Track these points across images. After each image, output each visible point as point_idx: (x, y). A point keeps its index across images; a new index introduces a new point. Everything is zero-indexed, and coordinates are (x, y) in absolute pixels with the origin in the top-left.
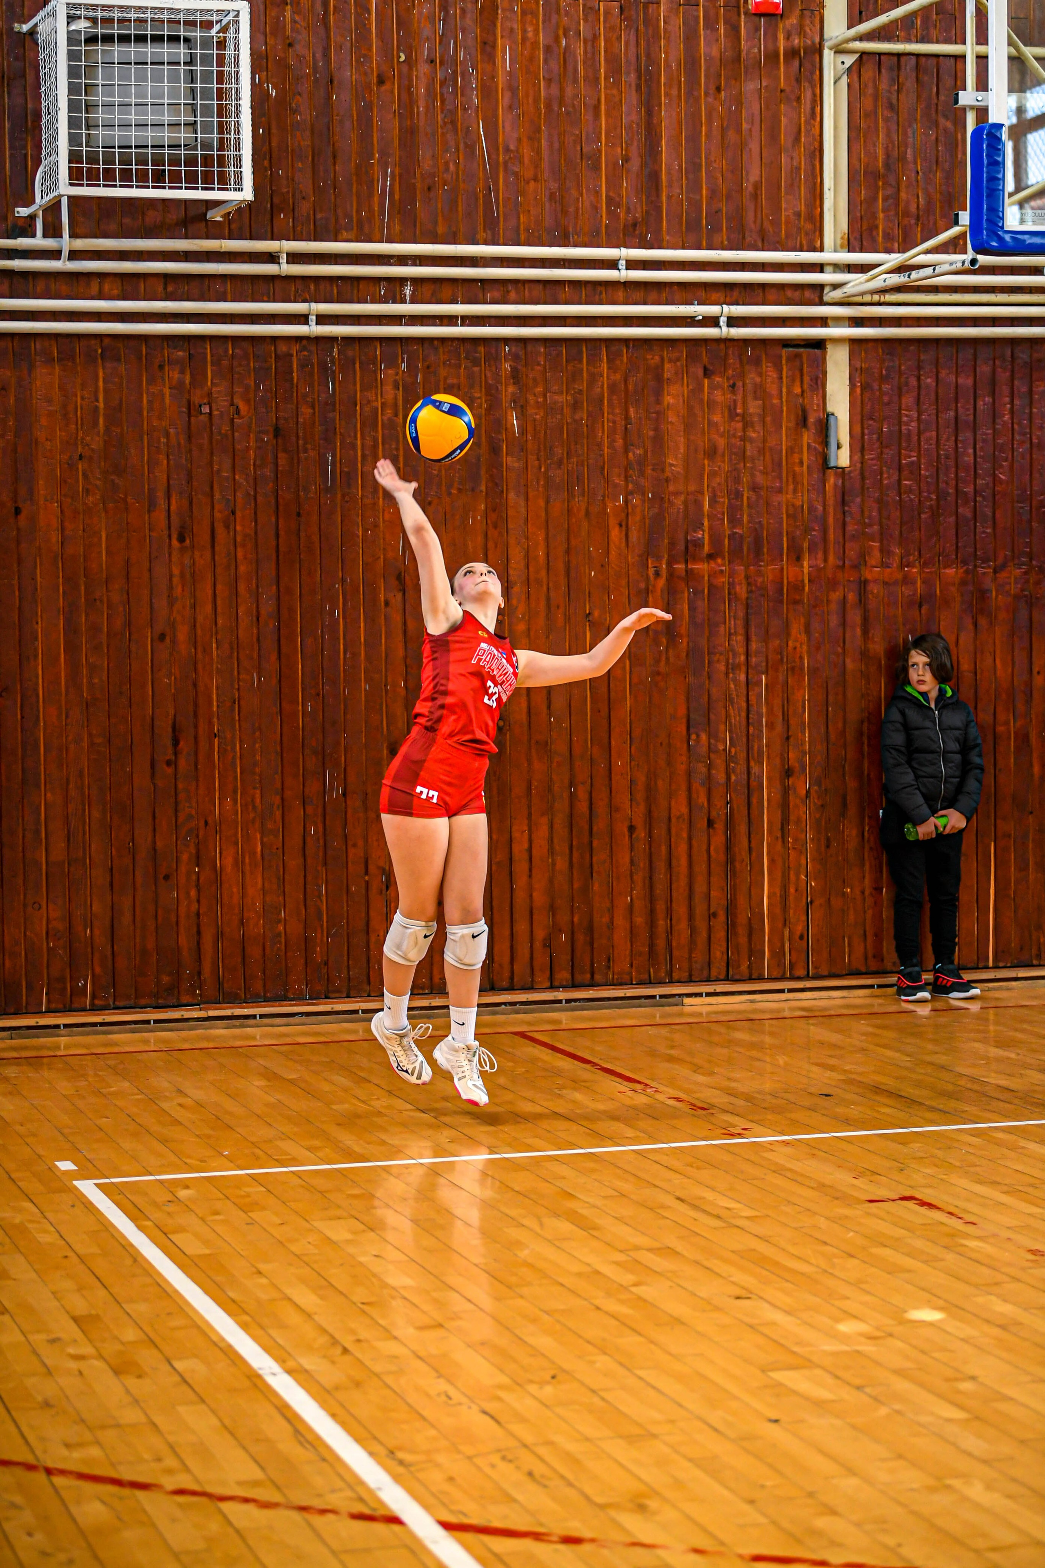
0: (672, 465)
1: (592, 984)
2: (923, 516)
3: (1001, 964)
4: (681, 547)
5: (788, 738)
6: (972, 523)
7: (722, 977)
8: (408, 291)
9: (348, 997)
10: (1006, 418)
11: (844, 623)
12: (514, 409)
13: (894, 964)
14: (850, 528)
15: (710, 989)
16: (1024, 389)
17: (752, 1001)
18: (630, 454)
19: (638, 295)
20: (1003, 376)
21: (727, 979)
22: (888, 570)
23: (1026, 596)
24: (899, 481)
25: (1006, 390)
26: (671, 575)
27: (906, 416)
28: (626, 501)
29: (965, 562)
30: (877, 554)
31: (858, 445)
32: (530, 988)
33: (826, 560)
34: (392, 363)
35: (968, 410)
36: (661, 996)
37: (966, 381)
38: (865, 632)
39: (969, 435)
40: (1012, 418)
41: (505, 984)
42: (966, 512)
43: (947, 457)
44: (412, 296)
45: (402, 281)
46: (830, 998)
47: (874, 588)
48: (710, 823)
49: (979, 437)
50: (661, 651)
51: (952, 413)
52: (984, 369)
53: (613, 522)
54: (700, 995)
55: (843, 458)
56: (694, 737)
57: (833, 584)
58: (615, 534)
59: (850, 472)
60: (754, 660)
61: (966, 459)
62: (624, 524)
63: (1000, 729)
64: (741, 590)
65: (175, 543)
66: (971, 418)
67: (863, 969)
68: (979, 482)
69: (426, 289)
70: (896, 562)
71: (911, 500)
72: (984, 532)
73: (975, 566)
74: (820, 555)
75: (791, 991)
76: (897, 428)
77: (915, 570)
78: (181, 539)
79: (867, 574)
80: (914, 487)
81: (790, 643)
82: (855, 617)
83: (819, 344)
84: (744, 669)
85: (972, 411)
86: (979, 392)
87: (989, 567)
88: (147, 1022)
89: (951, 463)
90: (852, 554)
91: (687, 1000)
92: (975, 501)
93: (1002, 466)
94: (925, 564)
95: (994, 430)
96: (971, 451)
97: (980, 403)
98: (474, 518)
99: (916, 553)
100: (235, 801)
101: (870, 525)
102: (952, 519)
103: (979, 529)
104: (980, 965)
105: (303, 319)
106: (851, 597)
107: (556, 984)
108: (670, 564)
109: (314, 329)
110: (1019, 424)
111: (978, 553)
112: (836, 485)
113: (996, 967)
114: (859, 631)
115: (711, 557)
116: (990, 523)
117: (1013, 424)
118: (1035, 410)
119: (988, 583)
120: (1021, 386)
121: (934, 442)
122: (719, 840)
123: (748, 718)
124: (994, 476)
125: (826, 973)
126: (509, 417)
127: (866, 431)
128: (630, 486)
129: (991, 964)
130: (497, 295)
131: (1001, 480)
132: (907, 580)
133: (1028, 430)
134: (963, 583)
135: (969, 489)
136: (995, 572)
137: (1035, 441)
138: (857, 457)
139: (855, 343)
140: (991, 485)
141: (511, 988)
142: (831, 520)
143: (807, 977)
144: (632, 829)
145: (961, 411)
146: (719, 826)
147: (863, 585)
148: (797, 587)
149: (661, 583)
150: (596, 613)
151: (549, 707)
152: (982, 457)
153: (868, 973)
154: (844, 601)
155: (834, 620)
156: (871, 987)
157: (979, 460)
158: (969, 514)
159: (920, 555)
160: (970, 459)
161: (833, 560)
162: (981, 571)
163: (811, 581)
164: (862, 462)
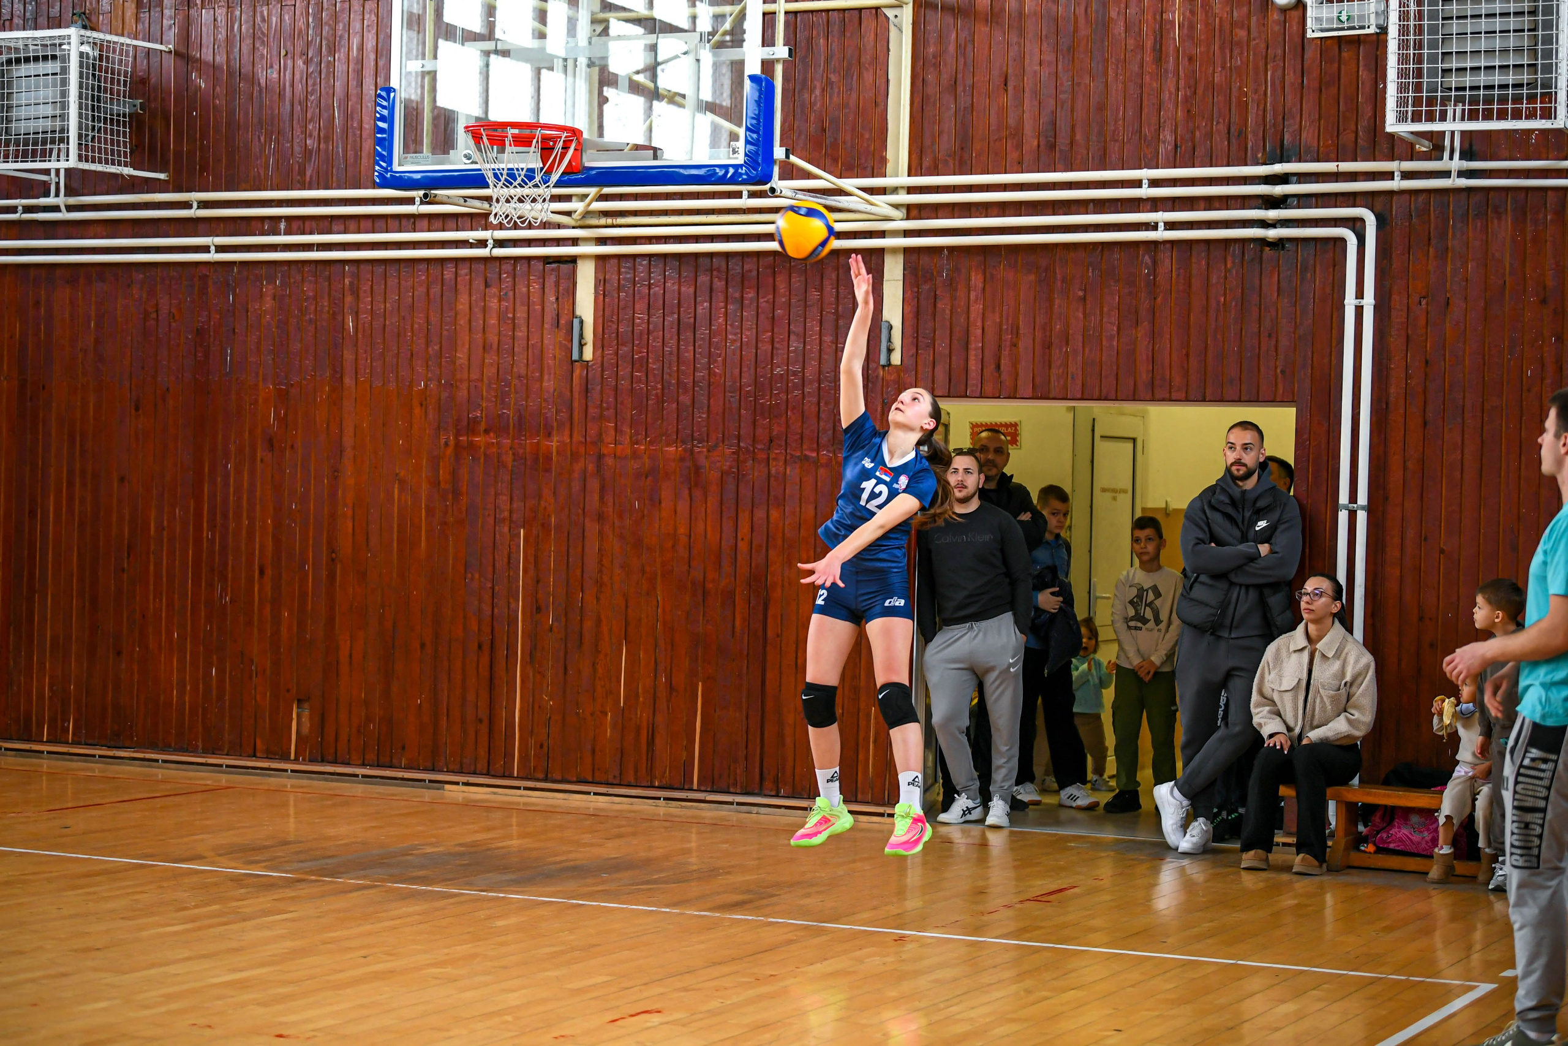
0: (460, 358)
1: (391, 766)
2: (650, 402)
3: (703, 788)
4: (465, 423)
5: (538, 582)
6: (691, 409)
7: (485, 772)
8: (283, 226)
9: (227, 755)
10: (721, 320)
11: (584, 489)
12: (351, 314)
13: (615, 777)
14: (593, 411)
15: (465, 779)
16: (737, 295)
17: (495, 793)
18: (430, 349)
19: (438, 223)
20: (719, 284)
21: (488, 774)
22: (621, 446)
23: (734, 472)
24: (631, 373)
25: (721, 297)
26: (457, 444)
27: (639, 318)
28: (426, 386)
29: (683, 442)
30: (611, 432)
31: (600, 342)
32: (347, 764)
33: (571, 436)
34: (271, 280)
35: (689, 314)
36: (430, 781)
37: (688, 290)
38: (602, 498)
39: (690, 335)
40: (726, 321)
41: (330, 758)
42: (686, 399)
43: (671, 353)
44: (285, 230)
45: (278, 219)
46: (555, 799)
47: (610, 461)
48: (480, 647)
49: (697, 336)
50: (447, 506)
51: (676, 316)
52: (703, 279)
53: (415, 402)
54: (457, 783)
55: (588, 354)
56: (469, 575)
57: (575, 456)
58: (417, 411)
59: (593, 365)
60: (515, 516)
61: (686, 354)
62: (424, 403)
63: (710, 586)
64: (509, 459)
65: (133, 411)
66: (691, 320)
68: (697, 374)
69: (295, 225)
70: (626, 440)
71: (641, 389)
72: (700, 417)
73: (693, 446)
74: (567, 433)
75: (526, 789)
76: (630, 329)
77: (643, 447)
78: (137, 409)
79: (604, 451)
80: (644, 378)
81: (542, 503)
82: (594, 484)
83: (573, 260)
84: (507, 523)
85: (692, 315)
86: (699, 299)
87: (703, 447)
88: (94, 756)
89: (675, 359)
90: (593, 432)
91: (447, 787)
92: (694, 390)
93: (716, 361)
94: (650, 443)
95: (710, 330)
96: (691, 348)
97: (699, 308)
98: (321, 397)
99: (643, 433)
100: (161, 600)
101: (608, 409)
102: (674, 406)
103: (696, 414)
104: (686, 787)
105: (206, 249)
106: (591, 467)
107: (366, 762)
108: (457, 436)
109: (213, 256)
110: (731, 325)
111: (695, 435)
112: (581, 375)
113: (698, 790)
114: (596, 497)
115: (486, 431)
116: (705, 409)
117: (726, 325)
118: (744, 313)
119: (703, 461)
120: (733, 292)
121: (660, 340)
122: (485, 660)
123: (509, 563)
124: (709, 369)
125: (559, 778)
126: (346, 320)
127: (606, 331)
128: (430, 375)
129: (695, 787)
130: (342, 228)
131: (715, 374)
132: (635, 455)
133: (739, 331)
134: (682, 459)
135: (689, 381)
136: (708, 451)
137: (745, 340)
138: (599, 352)
139: (600, 259)
140: (707, 377)
141: (335, 762)
142: (576, 404)
143: (546, 780)
144: (423, 646)
145: (682, 315)
146: (486, 648)
147: (600, 457)
148: (548, 458)
149: (450, 451)
150: (402, 474)
151: (368, 545)
152: (700, 353)
153: (593, 783)
154: (585, 470)
155: (576, 487)
156: (588, 793)
157: (697, 356)
158: (689, 403)
159: (646, 436)
160: (689, 355)
161: (578, 437)
162: (697, 450)
163: (558, 453)
164: (603, 357)
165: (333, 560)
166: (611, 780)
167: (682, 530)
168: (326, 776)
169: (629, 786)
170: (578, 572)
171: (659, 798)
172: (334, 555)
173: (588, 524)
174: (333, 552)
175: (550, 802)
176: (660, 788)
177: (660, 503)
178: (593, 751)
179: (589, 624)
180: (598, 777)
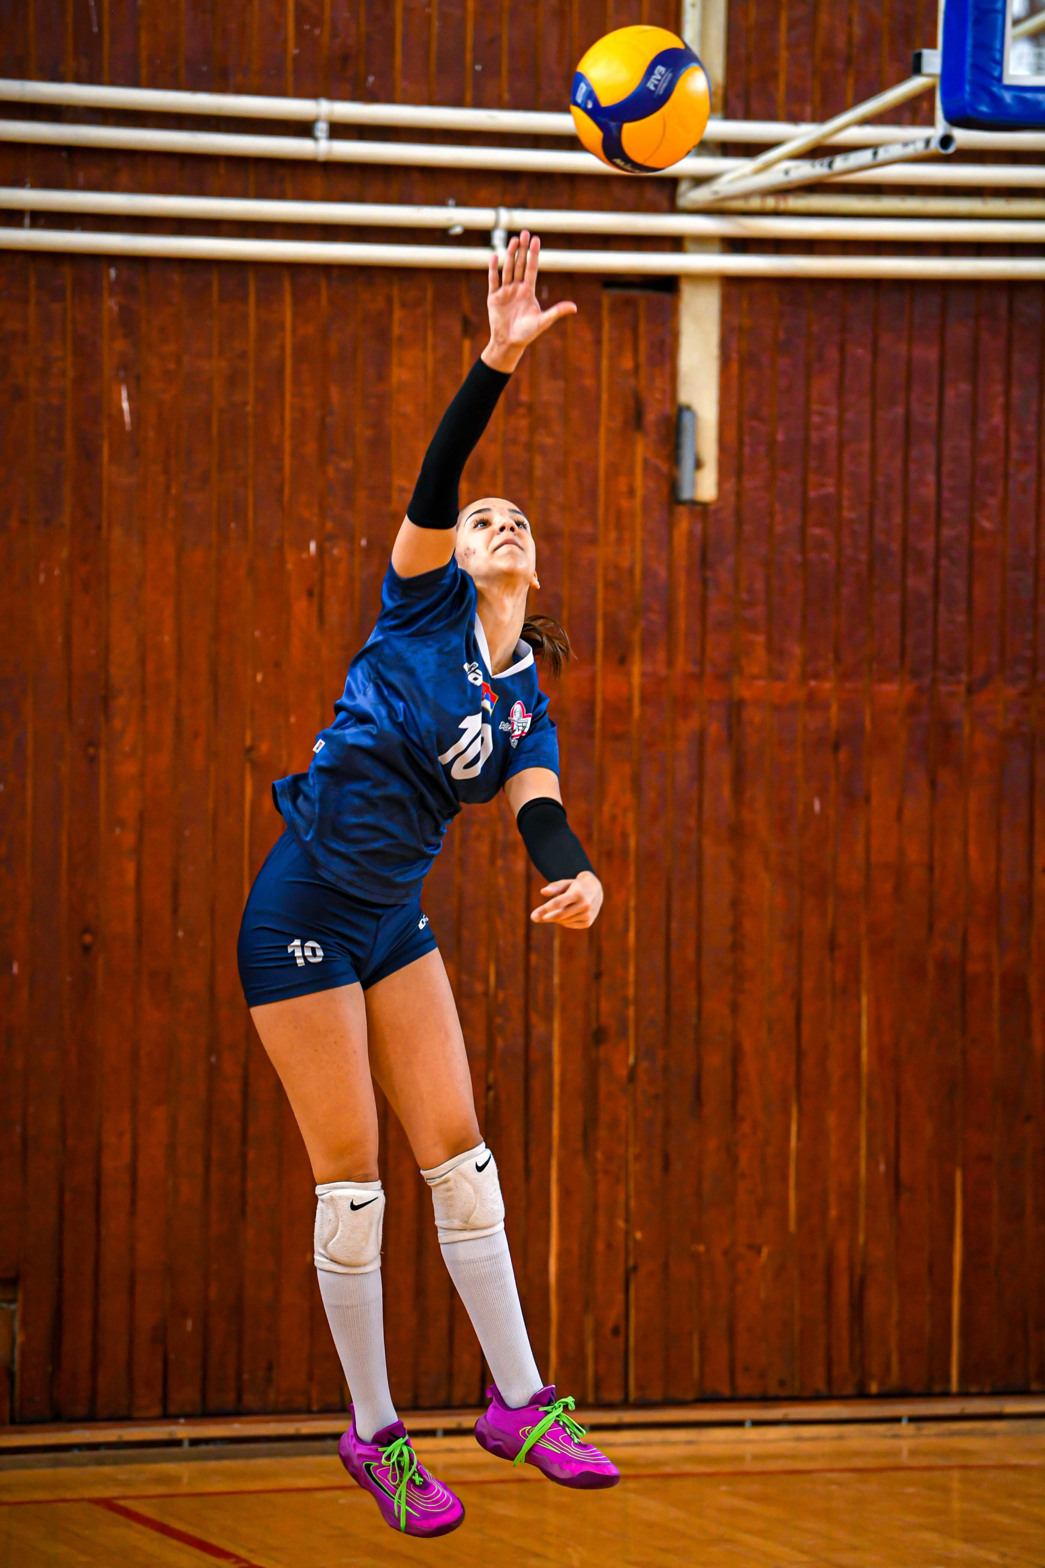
1: (237, 1412)
2: (843, 591)
3: (974, 1389)
5: (598, 976)
6: (930, 605)
7: (473, 1399)
10: (997, 419)
11: (699, 776)
12: (125, 381)
13: (782, 1383)
14: (715, 609)
18: (330, 469)
19: (349, 185)
20: (992, 347)
22: (780, 685)
23: (1023, 735)
24: (803, 529)
25: (997, 371)
27: (819, 413)
28: (321, 551)
29: (916, 674)
30: (760, 653)
31: (733, 462)
32: (125, 1418)
33: (670, 662)
35: (928, 405)
37: (926, 355)
38: (738, 792)
39: (930, 450)
40: (1007, 422)
42: (920, 584)
43: (889, 488)
46: (665, 1443)
47: (754, 716)
49: (947, 452)
51: (900, 411)
52: (959, 334)
53: (296, 588)
55: (705, 486)
57: (683, 706)
58: (301, 607)
59: (716, 512)
61: (922, 491)
62: (316, 591)
63: (974, 968)
66: (933, 419)
67: (726, 1391)
68: (944, 532)
70: (794, 670)
71: (823, 562)
72: (951, 621)
73: (934, 680)
74: (661, 655)
76: (801, 435)
77: (828, 685)
79: (743, 691)
80: (830, 540)
81: (607, 809)
82: (721, 764)
83: (668, 283)
85: (935, 408)
86: (949, 374)
87: (959, 682)
89: (896, 497)
90: (716, 654)
93: (985, 505)
94: (844, 677)
95: (974, 438)
96: (931, 478)
97: (950, 394)
98: (48, 572)
99: (831, 656)
101: (750, 605)
102: (895, 598)
103: (943, 616)
104: (937, 1389)
106: (714, 729)
107: (172, 1409)
110: (1019, 431)
111: (940, 658)
112: (691, 534)
113: (964, 1394)
114: (726, 791)
116: (962, 605)
117: (1007, 430)
119: (957, 711)
120: (1024, 364)
121: (865, 460)
123: (528, 938)
124: (972, 524)
125: (658, 1398)
126: (115, 397)
127: (747, 439)
128: (329, 526)
129: (954, 1387)
130: (94, 175)
131: (983, 530)
132: (813, 702)
133: (1034, 443)
134: (912, 709)
135: (927, 545)
136: (970, 690)
138: (730, 485)
139: (731, 283)
140: (966, 538)
141: (91, 1419)
142: (681, 595)
143: (625, 1404)
145: (915, 407)
147: (735, 709)
148: (619, 710)
150: (264, 747)
151: (175, 911)
152: (950, 489)
153: (734, 1400)
154: (701, 737)
155: (683, 769)
156: (739, 1424)
157: (946, 494)
158: (926, 589)
159: (838, 659)
160: (928, 492)
161: (682, 664)
162: (944, 689)
163: (645, 700)
164: (738, 495)
165: (86, 949)
166: (773, 1389)
167: (915, 854)
168: (103, 1453)
169: (816, 1398)
170: (691, 954)
171: (897, 1420)
172: (88, 938)
173: (710, 849)
174: (86, 930)
175: (652, 1452)
176: (885, 1396)
177: (868, 800)
178: (731, 1333)
179: (715, 1061)
180: (745, 1386)
